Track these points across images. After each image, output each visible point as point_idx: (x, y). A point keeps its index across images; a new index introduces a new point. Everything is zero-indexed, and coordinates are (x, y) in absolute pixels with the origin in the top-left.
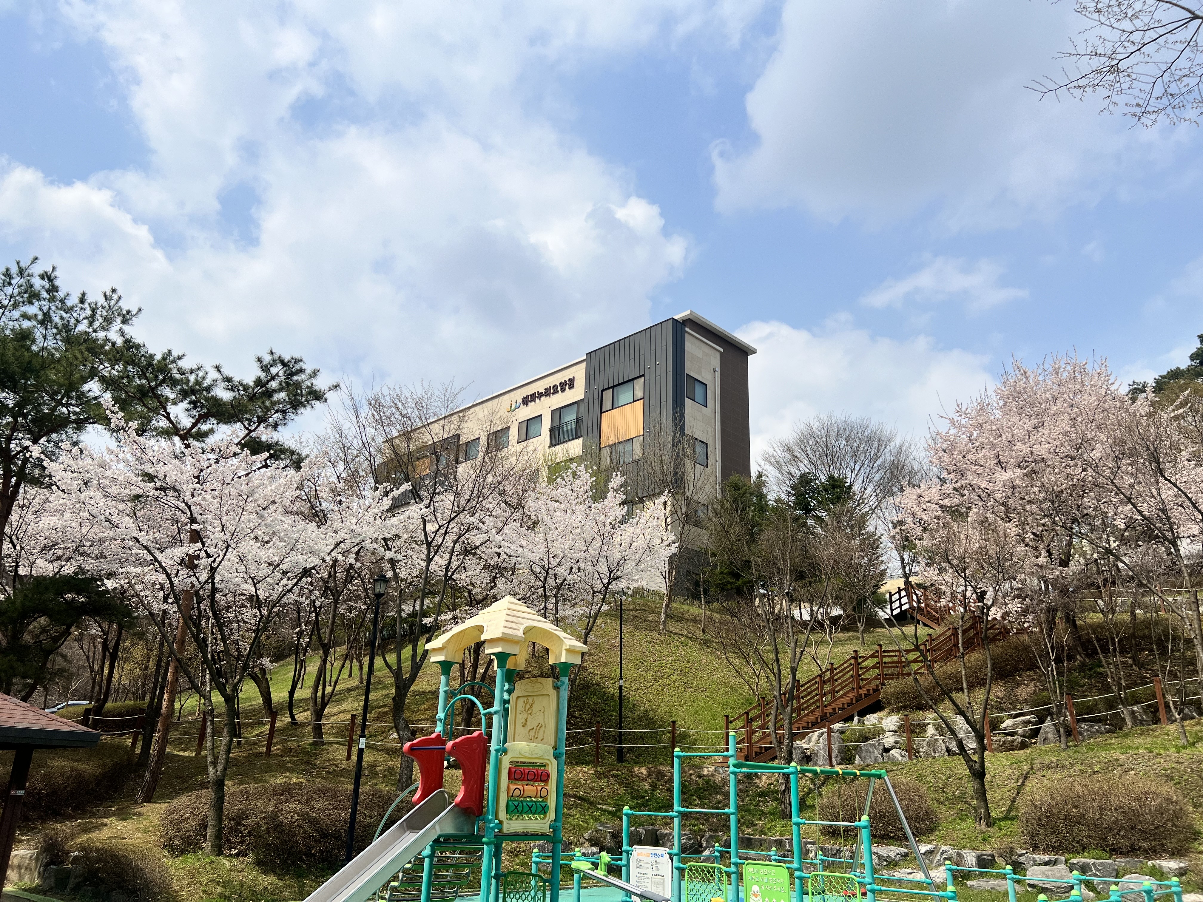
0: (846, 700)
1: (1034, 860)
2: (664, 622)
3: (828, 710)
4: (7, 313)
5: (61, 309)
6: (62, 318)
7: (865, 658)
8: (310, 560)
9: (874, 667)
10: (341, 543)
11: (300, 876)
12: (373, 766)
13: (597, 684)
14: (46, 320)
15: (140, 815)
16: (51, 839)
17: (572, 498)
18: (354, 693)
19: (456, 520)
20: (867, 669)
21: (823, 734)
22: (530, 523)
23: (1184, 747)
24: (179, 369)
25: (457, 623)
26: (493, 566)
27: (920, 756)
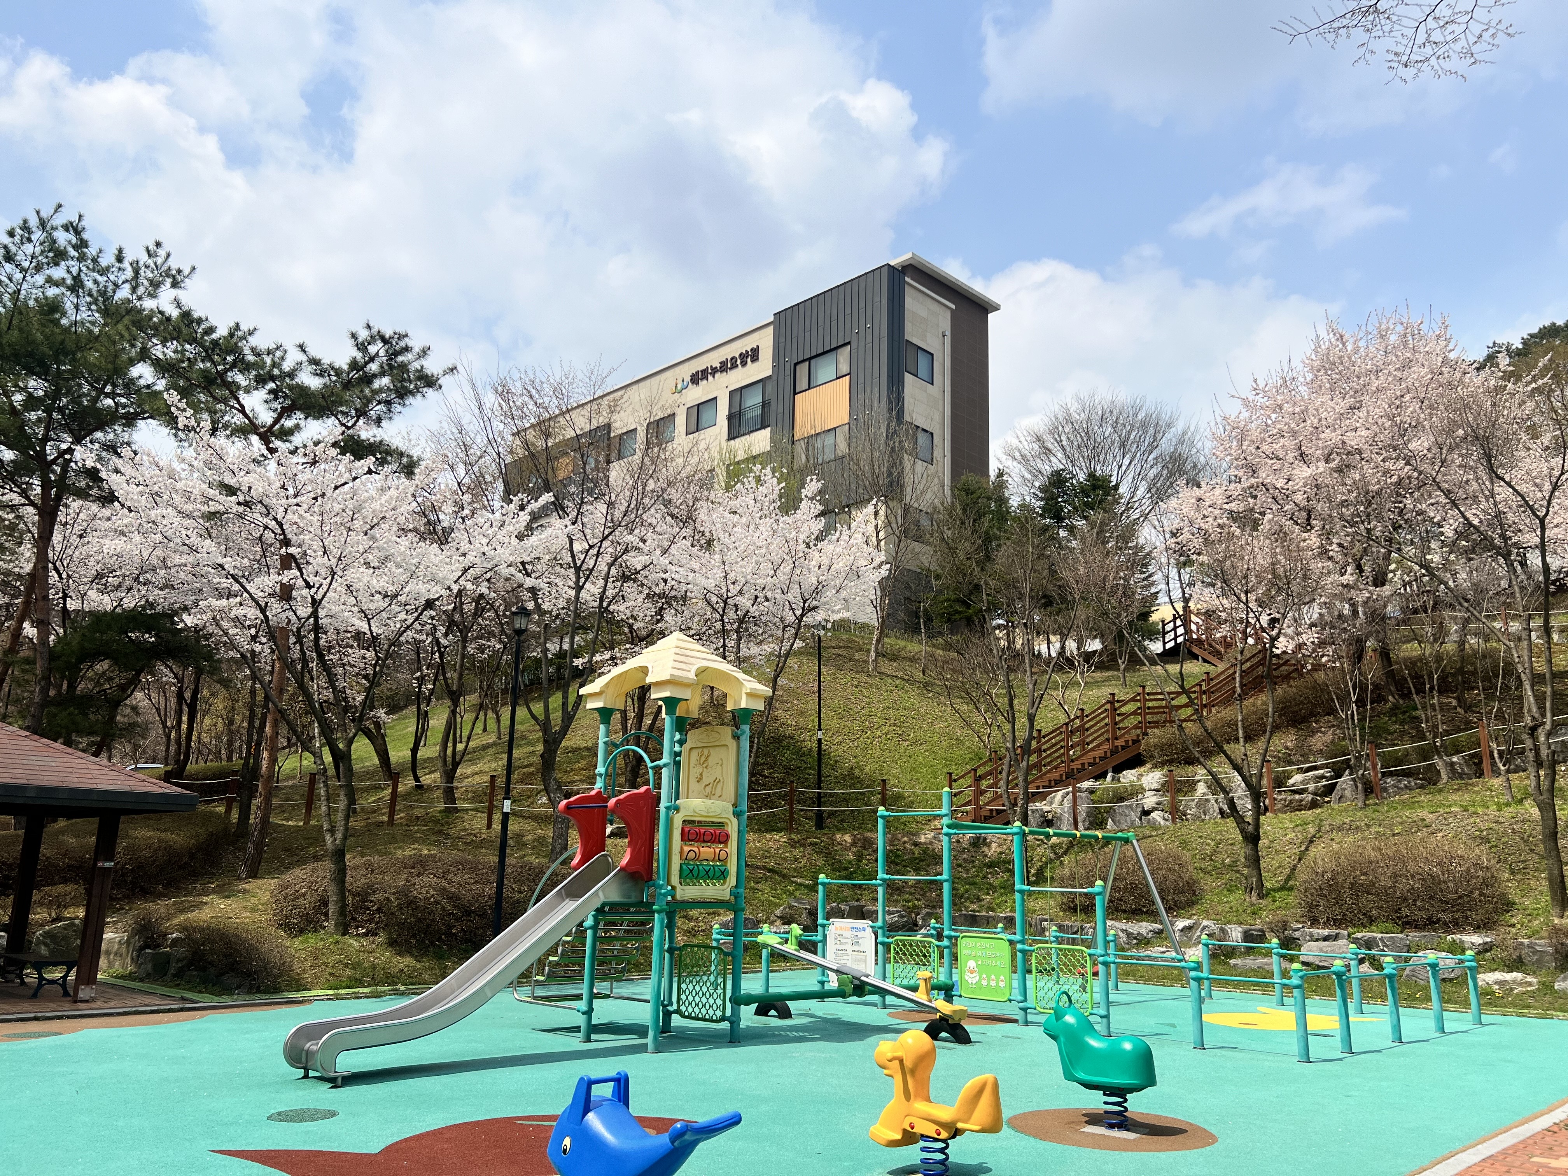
0: (1099, 753)
1: (1311, 935)
2: (875, 661)
3: (1076, 765)
4: (28, 278)
5: (93, 270)
6: (96, 282)
7: (1125, 703)
8: (434, 590)
9: (1134, 713)
10: (469, 568)
11: (440, 957)
12: (519, 836)
13: (791, 737)
14: (77, 286)
15: (245, 891)
16: (143, 919)
17: (756, 509)
18: (491, 751)
19: (610, 538)
20: (1126, 716)
21: (1068, 793)
22: (703, 541)
23: (1508, 805)
24: (253, 349)
25: (616, 664)
26: (659, 595)
27: (1187, 820)
